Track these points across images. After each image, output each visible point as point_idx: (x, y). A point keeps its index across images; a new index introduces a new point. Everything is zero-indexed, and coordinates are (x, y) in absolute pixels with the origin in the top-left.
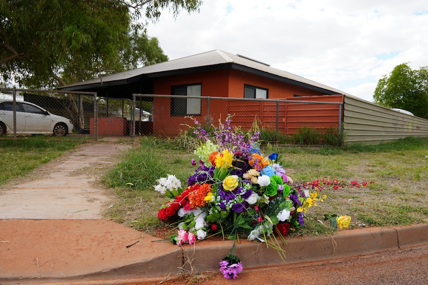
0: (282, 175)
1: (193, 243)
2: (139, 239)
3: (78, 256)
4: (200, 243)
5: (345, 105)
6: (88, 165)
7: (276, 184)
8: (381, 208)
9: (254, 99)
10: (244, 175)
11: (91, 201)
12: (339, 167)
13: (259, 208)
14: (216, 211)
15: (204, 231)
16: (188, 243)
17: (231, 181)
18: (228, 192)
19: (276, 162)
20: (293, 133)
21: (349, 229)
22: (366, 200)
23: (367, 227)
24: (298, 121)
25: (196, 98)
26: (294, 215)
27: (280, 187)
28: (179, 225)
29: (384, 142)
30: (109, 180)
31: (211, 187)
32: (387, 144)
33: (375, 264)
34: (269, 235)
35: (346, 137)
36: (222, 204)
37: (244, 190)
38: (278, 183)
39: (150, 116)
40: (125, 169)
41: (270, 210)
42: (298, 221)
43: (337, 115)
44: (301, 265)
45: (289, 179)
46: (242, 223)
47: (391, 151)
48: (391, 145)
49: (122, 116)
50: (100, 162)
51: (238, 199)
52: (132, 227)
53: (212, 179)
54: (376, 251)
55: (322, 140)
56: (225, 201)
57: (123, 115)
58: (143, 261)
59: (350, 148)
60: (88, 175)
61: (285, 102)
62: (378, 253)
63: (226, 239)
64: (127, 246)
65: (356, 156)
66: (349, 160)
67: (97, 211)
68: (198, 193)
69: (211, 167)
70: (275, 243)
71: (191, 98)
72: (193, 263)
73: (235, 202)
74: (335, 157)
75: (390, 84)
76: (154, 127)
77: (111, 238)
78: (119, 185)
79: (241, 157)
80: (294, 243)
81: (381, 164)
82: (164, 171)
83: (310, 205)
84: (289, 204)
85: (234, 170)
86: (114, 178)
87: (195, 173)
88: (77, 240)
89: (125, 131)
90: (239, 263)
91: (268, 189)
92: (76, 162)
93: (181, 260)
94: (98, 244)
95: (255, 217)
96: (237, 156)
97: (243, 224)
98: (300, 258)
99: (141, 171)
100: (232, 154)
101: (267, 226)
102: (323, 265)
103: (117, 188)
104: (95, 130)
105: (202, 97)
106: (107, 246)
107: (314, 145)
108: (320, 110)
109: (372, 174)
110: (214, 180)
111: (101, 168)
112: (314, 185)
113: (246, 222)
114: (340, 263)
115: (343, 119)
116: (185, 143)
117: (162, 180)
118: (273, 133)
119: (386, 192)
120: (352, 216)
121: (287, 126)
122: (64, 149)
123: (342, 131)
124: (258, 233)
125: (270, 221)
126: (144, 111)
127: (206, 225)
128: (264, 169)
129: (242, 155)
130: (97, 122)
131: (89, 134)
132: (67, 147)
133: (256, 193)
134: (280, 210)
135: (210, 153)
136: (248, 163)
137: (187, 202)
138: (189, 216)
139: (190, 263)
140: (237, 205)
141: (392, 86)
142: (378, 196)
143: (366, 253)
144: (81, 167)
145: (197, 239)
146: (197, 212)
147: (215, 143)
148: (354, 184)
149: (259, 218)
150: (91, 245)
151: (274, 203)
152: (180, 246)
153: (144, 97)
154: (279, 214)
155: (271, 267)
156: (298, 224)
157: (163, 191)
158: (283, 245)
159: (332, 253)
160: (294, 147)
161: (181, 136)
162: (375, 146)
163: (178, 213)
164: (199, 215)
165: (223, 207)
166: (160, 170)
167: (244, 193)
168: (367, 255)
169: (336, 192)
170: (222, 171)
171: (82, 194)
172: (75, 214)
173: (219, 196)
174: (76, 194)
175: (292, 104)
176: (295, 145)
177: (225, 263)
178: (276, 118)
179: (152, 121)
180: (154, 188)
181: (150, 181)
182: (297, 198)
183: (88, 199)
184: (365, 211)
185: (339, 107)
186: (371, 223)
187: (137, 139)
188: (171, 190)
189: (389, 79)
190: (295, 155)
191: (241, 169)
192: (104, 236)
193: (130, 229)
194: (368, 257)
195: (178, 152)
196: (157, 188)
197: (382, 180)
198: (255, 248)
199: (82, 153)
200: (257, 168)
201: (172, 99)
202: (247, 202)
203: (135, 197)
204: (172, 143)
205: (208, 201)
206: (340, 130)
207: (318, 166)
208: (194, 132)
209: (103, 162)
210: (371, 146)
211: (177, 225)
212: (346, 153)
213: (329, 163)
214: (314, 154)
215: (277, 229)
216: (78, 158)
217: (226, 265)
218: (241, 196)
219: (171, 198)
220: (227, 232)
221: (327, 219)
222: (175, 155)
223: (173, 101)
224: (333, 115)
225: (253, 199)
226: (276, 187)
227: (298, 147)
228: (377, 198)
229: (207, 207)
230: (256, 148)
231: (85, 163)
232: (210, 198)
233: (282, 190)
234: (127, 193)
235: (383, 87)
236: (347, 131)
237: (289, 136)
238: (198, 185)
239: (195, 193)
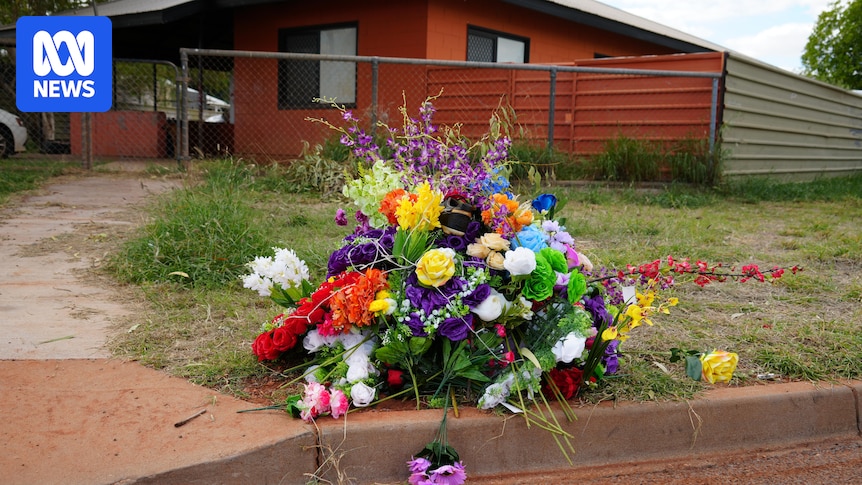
0: (565, 248)
1: (341, 416)
2: (206, 405)
3: (54, 448)
4: (360, 416)
5: (727, 79)
6: (70, 230)
7: (550, 271)
8: (815, 335)
9: (491, 64)
10: (469, 247)
11: (83, 315)
12: (710, 236)
13: (507, 330)
14: (400, 337)
15: (371, 385)
16: (330, 416)
17: (437, 264)
18: (428, 291)
19: (550, 217)
20: (590, 153)
21: (734, 385)
22: (777, 316)
23: (780, 382)
24: (603, 122)
25: (345, 60)
26: (595, 347)
27: (560, 279)
28: (307, 372)
29: (826, 175)
30: (126, 264)
31: (387, 278)
32: (834, 181)
33: (798, 470)
34: (530, 396)
35: (726, 163)
36: (415, 318)
37: (470, 284)
38: (555, 268)
39: (224, 111)
40: (166, 239)
41: (534, 334)
42: (604, 363)
43: (706, 105)
44: (611, 472)
45: (583, 259)
46: (465, 366)
47: (844, 197)
48: (844, 183)
49: (152, 110)
50: (100, 222)
51: (454, 308)
52: (187, 377)
53: (388, 258)
54: (800, 442)
55: (664, 169)
56: (422, 312)
57: (155, 107)
58: (216, 459)
59: (736, 190)
60: (72, 254)
61: (572, 72)
62: (807, 445)
63: (424, 407)
64: (178, 421)
65: (753, 210)
66: (734, 220)
67: (100, 339)
68: (353, 291)
69: (385, 228)
70: (548, 417)
71: (332, 60)
72: (342, 465)
73: (448, 315)
74: (699, 212)
75: (847, 25)
76: (237, 135)
77: (136, 404)
78: (151, 277)
79: (461, 202)
80: (593, 418)
81: (816, 228)
82: (266, 244)
83: (635, 323)
84: (584, 319)
85: (445, 236)
86: (138, 259)
87: (346, 243)
88: (50, 411)
89: (162, 145)
90: (456, 464)
91: (530, 281)
92: (37, 221)
93: (311, 456)
94: (104, 420)
95: (497, 353)
96: (453, 199)
97: (466, 369)
98: (609, 455)
99: (206, 242)
100: (440, 196)
101: (526, 375)
102: (665, 471)
103: (146, 284)
104: (84, 141)
105: (360, 58)
106: (125, 425)
107: (644, 184)
108: (661, 93)
109: (791, 253)
110: (395, 259)
111: (103, 235)
112: (647, 274)
113: (474, 364)
114: (710, 467)
115: (720, 117)
116: (316, 175)
117: (260, 264)
118: (541, 153)
119: (829, 297)
120: (741, 353)
121: (575, 135)
122: (7, 189)
123: (719, 147)
124: (505, 391)
125: (535, 364)
126: (208, 97)
127: (373, 371)
128: (520, 234)
129: (463, 198)
130: (90, 122)
131: (69, 152)
132: (12, 185)
133: (499, 292)
134: (561, 335)
135: (384, 192)
136: (479, 217)
137: (326, 315)
138: (330, 349)
139: (336, 463)
140: (454, 322)
141: (852, 31)
142: (807, 307)
143: (776, 446)
144: (52, 235)
145: (352, 407)
146: (352, 341)
147: (396, 168)
148: (751, 273)
149: (508, 355)
150: (84, 422)
151: (545, 317)
152: (309, 422)
153: (211, 57)
154: (558, 344)
155: (536, 474)
156: (604, 370)
157: (264, 289)
158: (566, 422)
159: (689, 443)
160: (594, 186)
161: (306, 157)
162: (803, 186)
163: (305, 342)
164: (357, 346)
165: (417, 328)
166: (256, 240)
167: (469, 292)
168: (778, 449)
169: (700, 297)
170: (414, 239)
171: (59, 299)
172: (41, 347)
173: (408, 301)
174: (42, 298)
175: (591, 77)
176: (596, 183)
177: (423, 463)
178: (547, 113)
179: (232, 121)
180: (240, 283)
181: (230, 265)
182: (601, 307)
183: (73, 311)
184: (774, 341)
185: (711, 84)
186: (789, 371)
187: (193, 166)
188: (285, 286)
189: (845, 13)
190: (596, 206)
191: (463, 233)
192: (117, 400)
193: (184, 383)
194: (779, 454)
195: (299, 198)
196: (249, 281)
197: (818, 268)
198: (496, 428)
199: (52, 198)
200: (502, 230)
201: (282, 62)
202: (476, 316)
203: (193, 306)
204: (285, 176)
205: (380, 311)
206: (712, 145)
207: (655, 233)
208: (343, 141)
209: (109, 222)
210: (791, 185)
211: (301, 372)
212: (725, 203)
213: (681, 226)
214: (643, 204)
215: (552, 383)
216: (44, 212)
217: (425, 467)
218: (463, 299)
219: (285, 305)
220: (427, 389)
221: (679, 358)
222: (292, 206)
223: (285, 67)
224: (694, 105)
225: (492, 308)
226: (551, 278)
227: (604, 186)
228: (806, 312)
229: (377, 326)
230: (501, 182)
231: (64, 225)
232: (384, 303)
233: (566, 287)
234: (172, 297)
235: (829, 32)
236: (730, 147)
237: (582, 160)
238: (353, 274)
239: (348, 292)
